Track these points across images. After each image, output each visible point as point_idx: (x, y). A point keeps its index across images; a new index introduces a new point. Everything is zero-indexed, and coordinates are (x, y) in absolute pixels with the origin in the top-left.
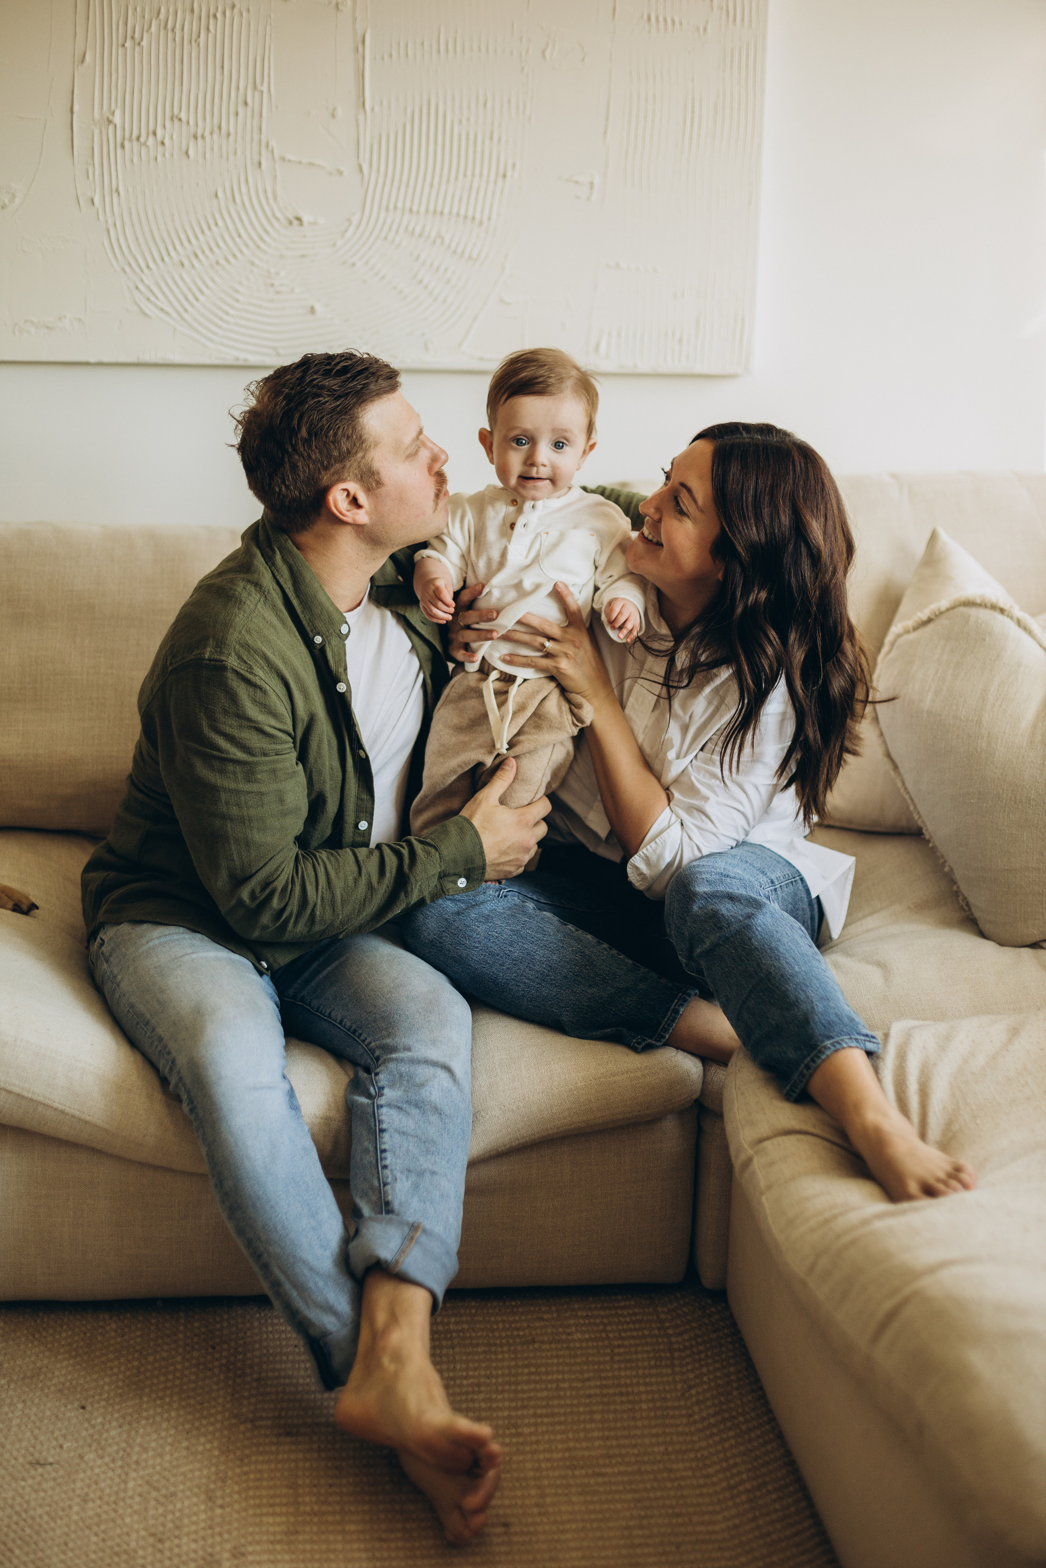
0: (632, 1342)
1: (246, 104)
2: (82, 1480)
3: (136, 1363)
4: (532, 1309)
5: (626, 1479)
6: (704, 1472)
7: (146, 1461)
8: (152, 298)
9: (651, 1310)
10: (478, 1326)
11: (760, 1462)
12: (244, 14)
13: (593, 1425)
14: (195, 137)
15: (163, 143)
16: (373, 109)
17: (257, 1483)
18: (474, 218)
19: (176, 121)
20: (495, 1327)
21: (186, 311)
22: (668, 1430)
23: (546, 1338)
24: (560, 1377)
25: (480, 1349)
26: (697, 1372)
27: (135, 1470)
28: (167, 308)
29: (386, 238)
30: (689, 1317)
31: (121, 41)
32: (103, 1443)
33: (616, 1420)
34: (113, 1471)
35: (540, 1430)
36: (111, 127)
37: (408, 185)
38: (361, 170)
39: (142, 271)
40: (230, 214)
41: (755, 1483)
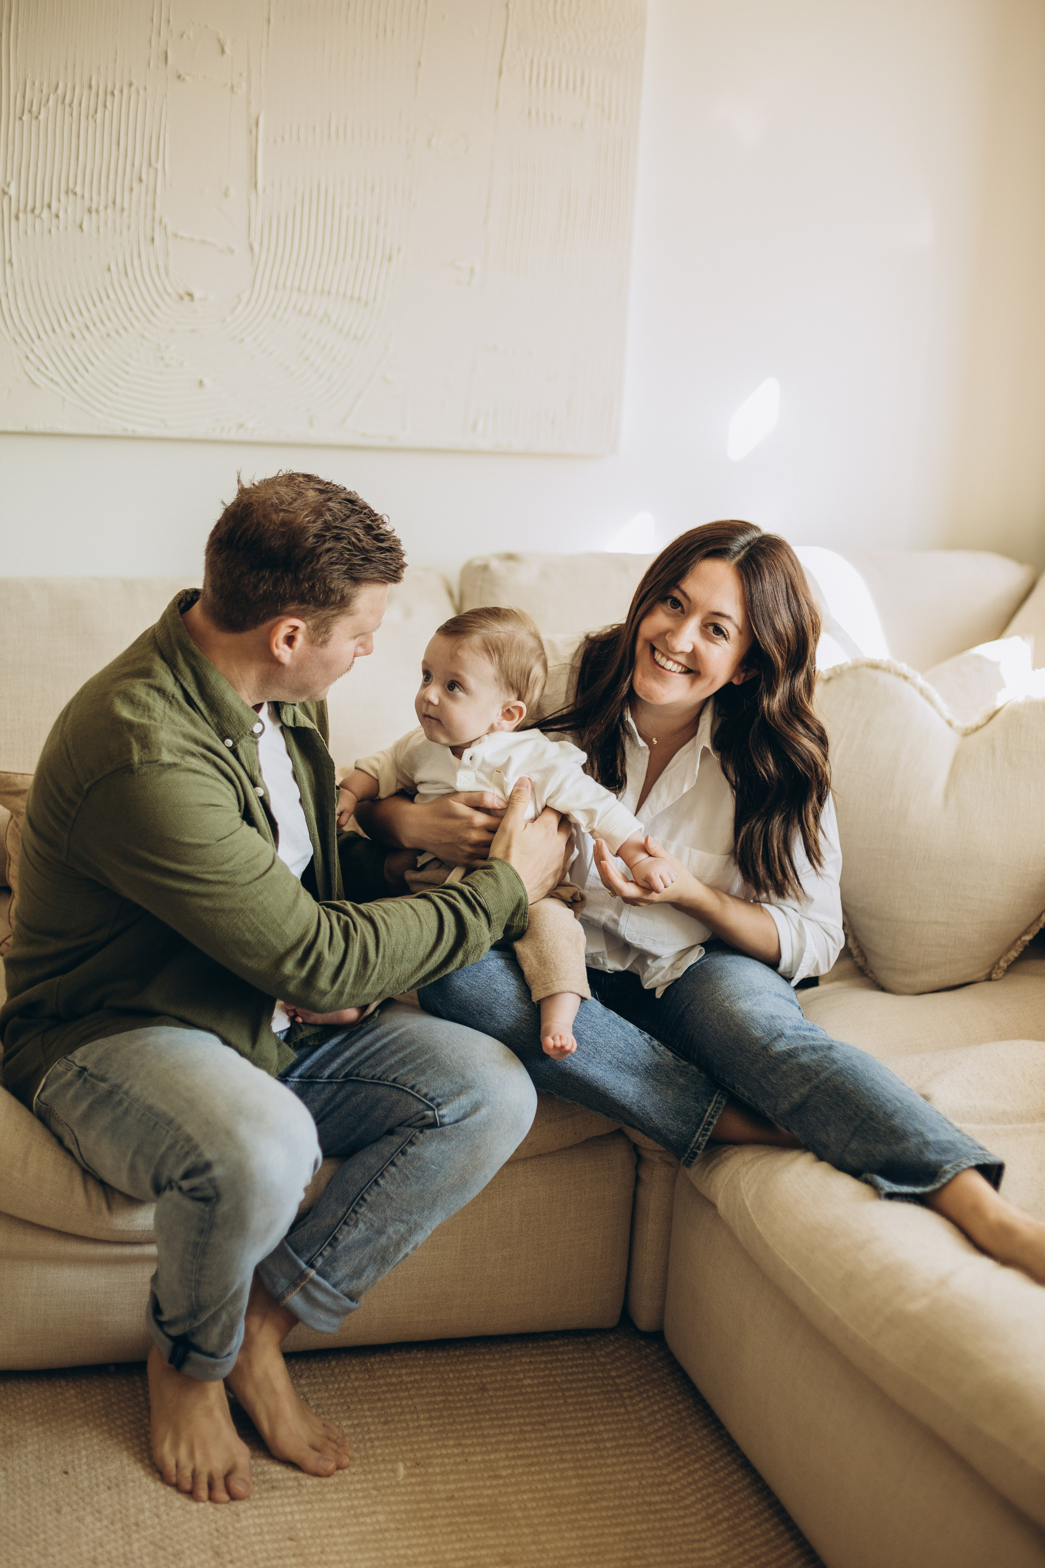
0: (580, 1385)
1: (140, 180)
2: (87, 1544)
3: (105, 1428)
4: (477, 1357)
5: (610, 1514)
6: (681, 1504)
7: (144, 1522)
8: (42, 368)
9: (589, 1354)
10: (429, 1376)
11: (731, 1491)
12: (142, 92)
13: (566, 1465)
14: (90, 211)
15: (57, 216)
16: (264, 190)
17: (260, 1538)
18: (359, 299)
19: (71, 195)
20: (446, 1377)
21: (76, 381)
22: (637, 1466)
23: (497, 1386)
24: (522, 1420)
25: (438, 1399)
26: (649, 1410)
27: (136, 1532)
28: (57, 378)
29: (274, 315)
30: (628, 1359)
31: (18, 114)
32: (97, 1506)
33: (586, 1459)
34: (115, 1532)
35: (516, 1472)
36: (6, 199)
37: (297, 264)
38: (252, 249)
39: (33, 341)
40: (122, 287)
41: (731, 1511)
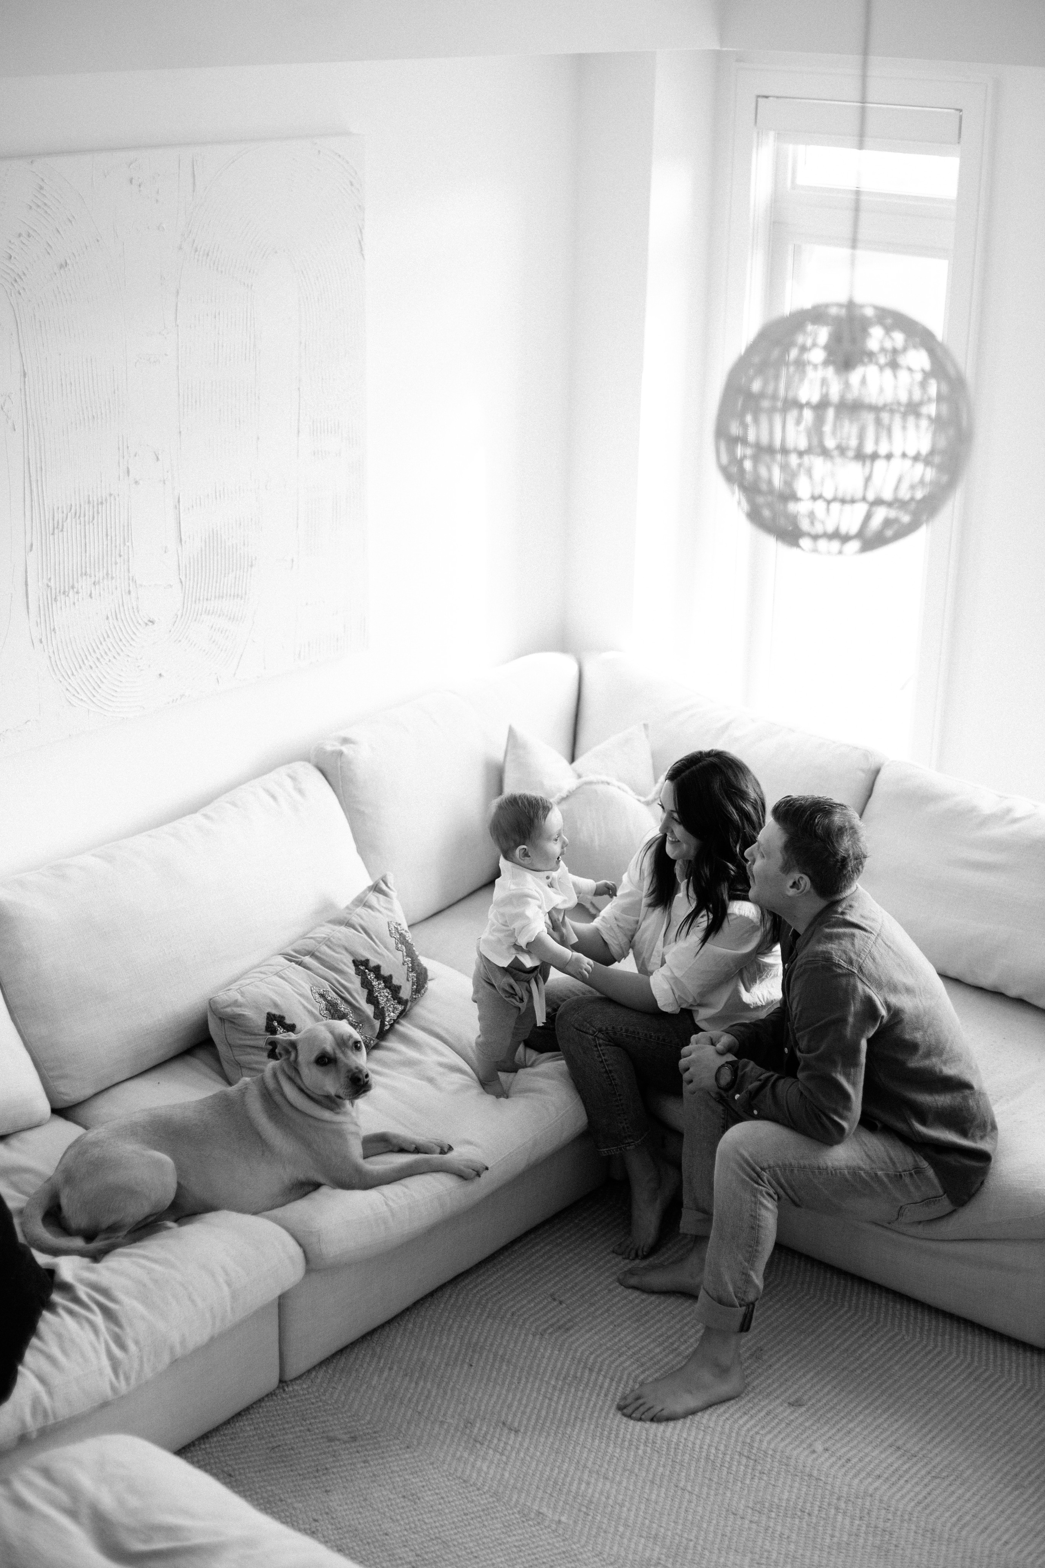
1: (120, 556)
8: (76, 695)
12: (117, 497)
14: (95, 584)
15: (77, 593)
18: (238, 596)
19: (84, 577)
29: (196, 619)
36: (49, 590)
37: (205, 584)
40: (115, 628)
